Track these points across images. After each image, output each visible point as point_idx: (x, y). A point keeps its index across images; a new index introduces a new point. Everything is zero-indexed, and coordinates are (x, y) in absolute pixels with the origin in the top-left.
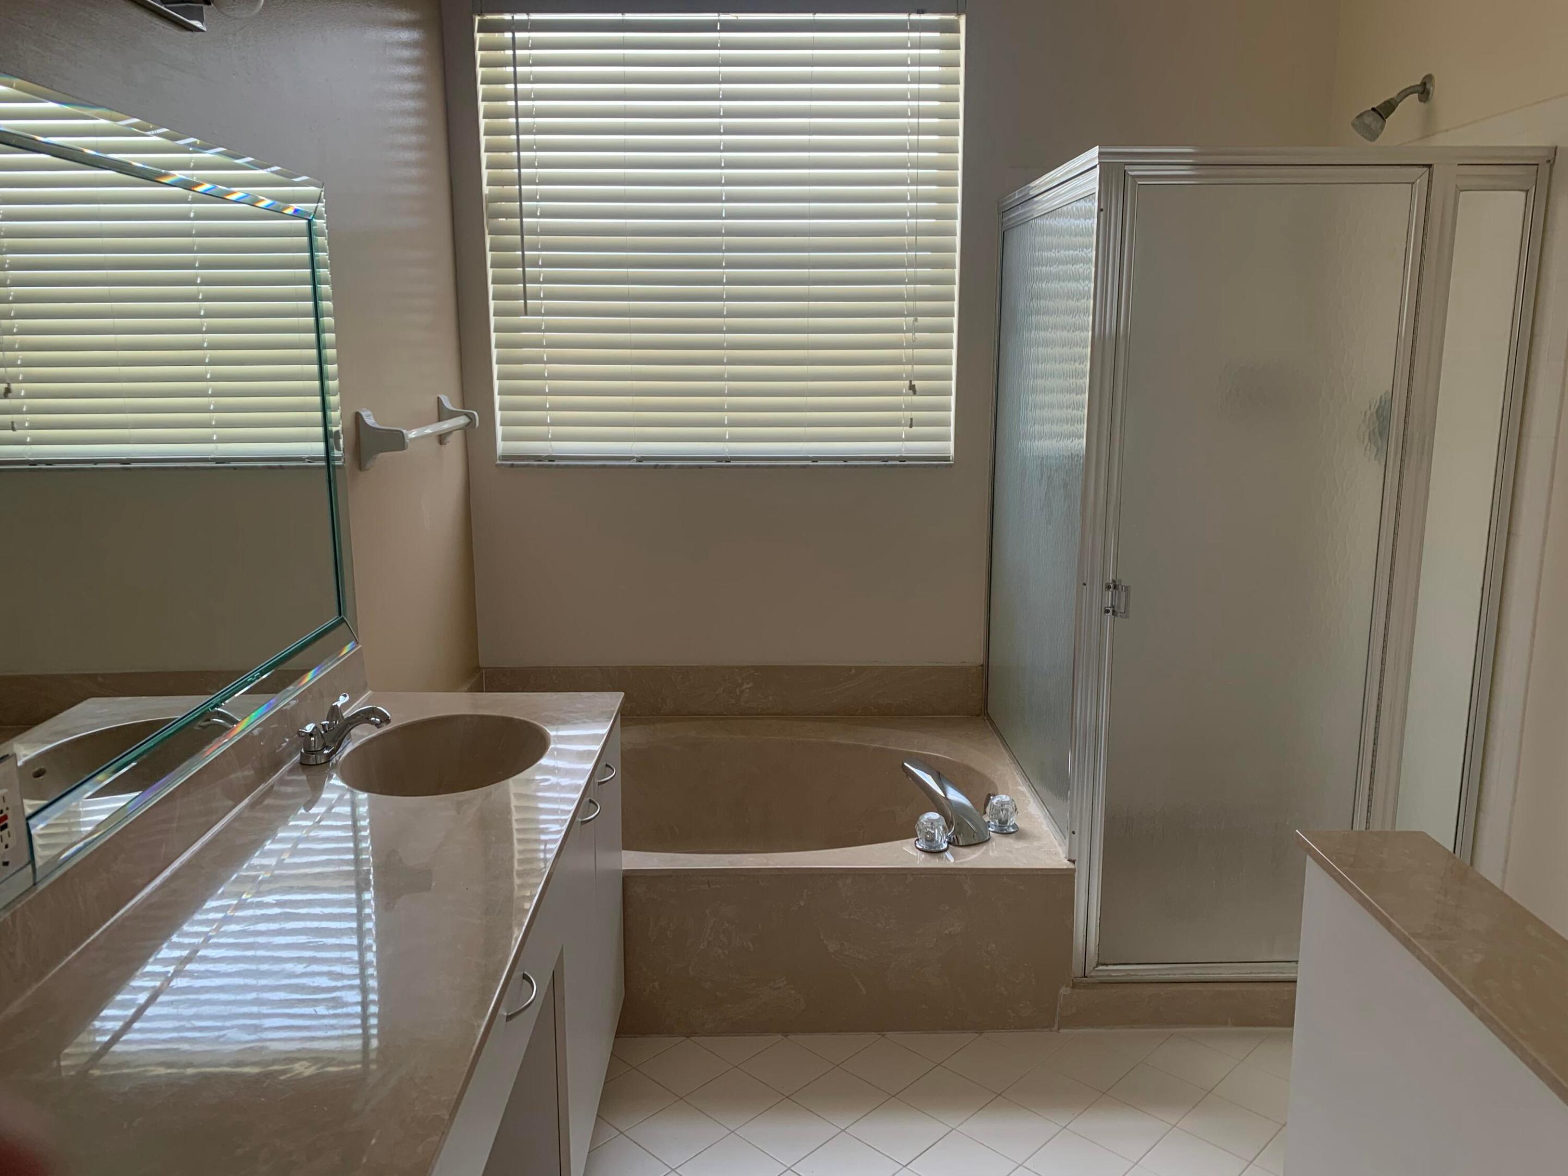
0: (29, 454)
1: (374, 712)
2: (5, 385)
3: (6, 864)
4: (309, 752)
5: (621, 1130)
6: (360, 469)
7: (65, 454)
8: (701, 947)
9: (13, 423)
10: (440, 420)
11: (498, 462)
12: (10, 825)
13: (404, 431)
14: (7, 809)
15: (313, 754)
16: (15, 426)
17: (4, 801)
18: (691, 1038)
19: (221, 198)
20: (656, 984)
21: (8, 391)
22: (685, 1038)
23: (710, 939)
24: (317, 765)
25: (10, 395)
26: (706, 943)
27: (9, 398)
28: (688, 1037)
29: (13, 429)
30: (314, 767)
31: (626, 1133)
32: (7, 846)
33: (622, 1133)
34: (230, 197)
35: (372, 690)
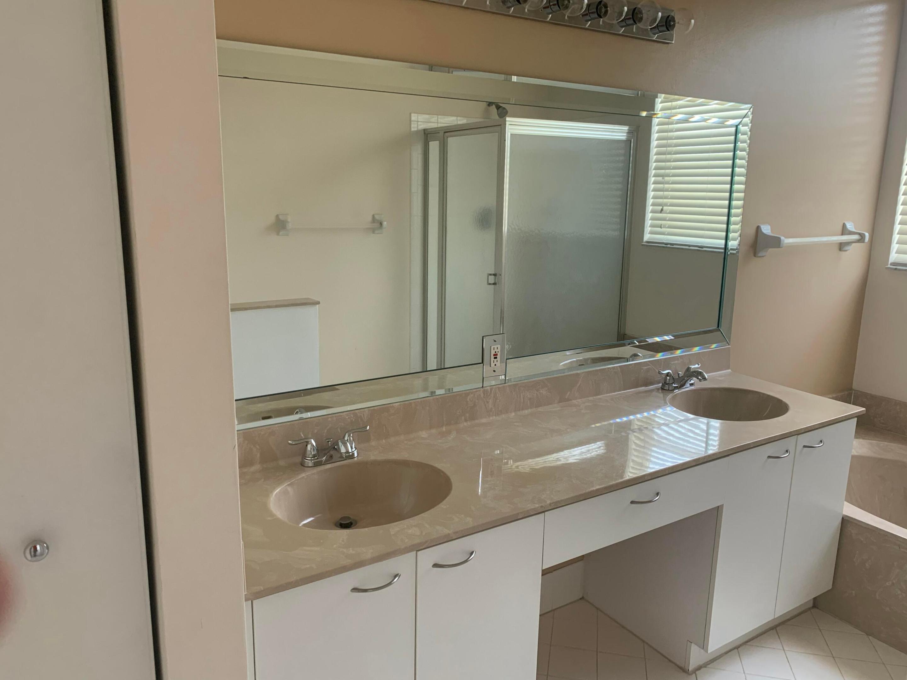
0: (665, 239)
1: (700, 374)
2: (661, 207)
3: (494, 371)
4: (665, 383)
5: (784, 648)
6: (755, 256)
7: (676, 241)
8: (887, 584)
9: (661, 225)
10: (842, 234)
11: (889, 266)
12: (498, 358)
13: (782, 238)
14: (498, 352)
15: (667, 385)
16: (662, 226)
17: (497, 349)
18: (870, 637)
19: (686, 121)
20: (854, 592)
21: (662, 210)
22: (865, 634)
23: (894, 581)
24: (669, 390)
25: (663, 212)
26: (890, 583)
27: (662, 213)
28: (867, 635)
29: (661, 227)
30: (667, 391)
31: (785, 651)
32: (495, 365)
33: (784, 650)
34: (691, 120)
35: (731, 370)
